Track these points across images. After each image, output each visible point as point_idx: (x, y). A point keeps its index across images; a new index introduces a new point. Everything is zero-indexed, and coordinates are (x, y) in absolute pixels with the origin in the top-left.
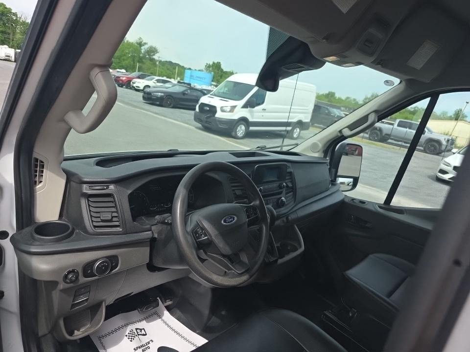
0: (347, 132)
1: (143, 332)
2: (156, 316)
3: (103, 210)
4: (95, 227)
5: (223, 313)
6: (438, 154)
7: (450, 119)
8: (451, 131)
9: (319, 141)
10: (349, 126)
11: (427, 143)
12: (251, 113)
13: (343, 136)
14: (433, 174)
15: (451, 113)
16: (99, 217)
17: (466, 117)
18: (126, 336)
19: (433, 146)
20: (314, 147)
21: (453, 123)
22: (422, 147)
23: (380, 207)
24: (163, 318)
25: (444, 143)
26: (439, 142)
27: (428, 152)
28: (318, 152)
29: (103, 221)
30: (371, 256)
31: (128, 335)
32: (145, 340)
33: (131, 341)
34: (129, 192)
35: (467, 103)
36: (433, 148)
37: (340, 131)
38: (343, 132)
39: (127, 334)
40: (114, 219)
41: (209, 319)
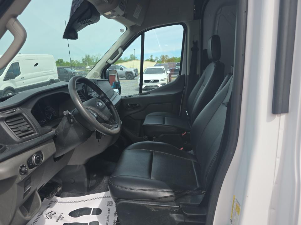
0: (110, 62)
1: (53, 213)
2: (53, 203)
3: (19, 125)
4: (20, 137)
5: (95, 176)
6: (133, 79)
7: (130, 60)
8: (133, 66)
9: (97, 71)
10: (110, 57)
11: (126, 75)
12: (13, 82)
13: (109, 64)
14: (136, 88)
15: (129, 58)
16: (19, 131)
17: (136, 57)
18: (46, 218)
19: (129, 75)
20: (95, 74)
21: (132, 62)
22: (124, 77)
23: (139, 95)
24: (58, 201)
25: (134, 72)
26: (131, 72)
27: (128, 79)
28: (99, 77)
29: (23, 132)
30: (147, 116)
31: (47, 217)
32: (58, 215)
33: (51, 219)
34: (30, 110)
35: (134, 50)
36: (129, 76)
37: (107, 62)
38: (108, 62)
39: (45, 217)
40: (29, 129)
41: (88, 183)
